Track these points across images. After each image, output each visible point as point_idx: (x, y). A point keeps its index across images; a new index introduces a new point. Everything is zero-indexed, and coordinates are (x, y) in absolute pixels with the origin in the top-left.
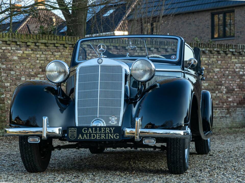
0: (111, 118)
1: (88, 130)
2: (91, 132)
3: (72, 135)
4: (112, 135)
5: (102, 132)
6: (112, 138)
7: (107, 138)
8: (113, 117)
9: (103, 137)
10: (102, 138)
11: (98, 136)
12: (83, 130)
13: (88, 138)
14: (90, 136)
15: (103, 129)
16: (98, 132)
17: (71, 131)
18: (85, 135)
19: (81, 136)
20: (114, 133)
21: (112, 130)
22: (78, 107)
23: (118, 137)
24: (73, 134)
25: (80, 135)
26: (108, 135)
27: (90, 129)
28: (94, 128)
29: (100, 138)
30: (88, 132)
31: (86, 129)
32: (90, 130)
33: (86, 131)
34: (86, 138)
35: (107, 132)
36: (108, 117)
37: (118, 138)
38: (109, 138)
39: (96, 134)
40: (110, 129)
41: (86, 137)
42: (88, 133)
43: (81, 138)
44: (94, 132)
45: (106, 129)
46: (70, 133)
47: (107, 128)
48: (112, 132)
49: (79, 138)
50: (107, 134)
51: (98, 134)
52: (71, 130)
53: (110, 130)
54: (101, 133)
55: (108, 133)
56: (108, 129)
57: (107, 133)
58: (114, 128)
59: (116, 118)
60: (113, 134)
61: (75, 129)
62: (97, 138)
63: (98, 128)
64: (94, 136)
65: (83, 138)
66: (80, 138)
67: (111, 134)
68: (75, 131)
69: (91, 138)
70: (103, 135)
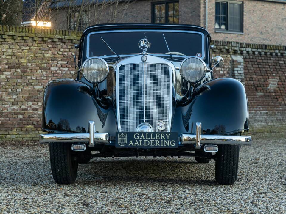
0: (158, 123)
1: (140, 136)
2: (144, 138)
3: (122, 141)
4: (167, 142)
5: (157, 138)
6: (168, 145)
7: (162, 145)
8: (160, 121)
9: (157, 144)
10: (156, 145)
11: (151, 143)
12: (135, 134)
13: (140, 145)
14: (143, 142)
16: (152, 138)
17: (120, 137)
18: (137, 141)
19: (132, 142)
20: (170, 140)
21: (168, 137)
22: (120, 109)
23: (175, 144)
24: (123, 140)
25: (131, 141)
26: (164, 142)
27: (142, 135)
28: (147, 134)
29: (154, 145)
30: (141, 138)
31: (138, 134)
32: (142, 136)
33: (138, 137)
34: (138, 145)
35: (162, 138)
36: (156, 122)
37: (174, 145)
38: (165, 145)
39: (149, 140)
40: (165, 135)
41: (138, 143)
42: (141, 140)
43: (133, 145)
44: (147, 138)
45: (160, 135)
46: (119, 139)
47: (162, 134)
48: (168, 138)
49: (129, 145)
50: (162, 141)
51: (151, 141)
53: (166, 137)
54: (155, 140)
55: (163, 139)
56: (163, 135)
57: (162, 140)
58: (170, 134)
59: (164, 123)
60: (168, 141)
61: (126, 135)
62: (151, 145)
63: (152, 134)
64: (147, 143)
65: (135, 145)
66: (131, 144)
67: (167, 140)
68: (125, 137)
69: (144, 145)
70: (157, 142)
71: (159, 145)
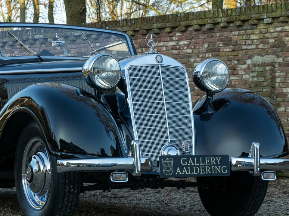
1: (188, 160)
2: (193, 164)
3: (167, 168)
4: (218, 168)
5: (207, 164)
6: (220, 172)
7: (213, 173)
9: (208, 171)
10: (207, 173)
11: (201, 170)
12: (182, 159)
13: (189, 173)
14: (192, 170)
15: (207, 160)
16: (201, 164)
17: (165, 163)
19: (179, 170)
20: (221, 166)
21: (219, 161)
23: (226, 170)
24: (169, 168)
25: (178, 168)
26: (214, 168)
27: (190, 159)
28: (195, 158)
29: (204, 173)
30: (189, 164)
31: (186, 159)
32: (190, 161)
33: (186, 162)
34: (187, 173)
35: (212, 164)
36: (180, 142)
37: (226, 172)
38: (216, 173)
39: (199, 166)
40: (216, 159)
41: (186, 171)
42: (189, 166)
43: (180, 173)
44: (196, 164)
45: (210, 159)
46: (164, 165)
47: (212, 158)
48: (219, 164)
49: (177, 174)
50: (213, 167)
51: (201, 167)
52: (165, 161)
53: (216, 161)
54: (205, 166)
55: (214, 165)
56: (213, 160)
57: (212, 165)
58: (220, 158)
60: (220, 167)
61: (171, 160)
62: (201, 173)
63: (201, 158)
64: (196, 170)
65: (183, 174)
66: (179, 173)
67: (217, 166)
68: (170, 163)
69: (194, 173)
70: (208, 169)
71: (210, 173)
